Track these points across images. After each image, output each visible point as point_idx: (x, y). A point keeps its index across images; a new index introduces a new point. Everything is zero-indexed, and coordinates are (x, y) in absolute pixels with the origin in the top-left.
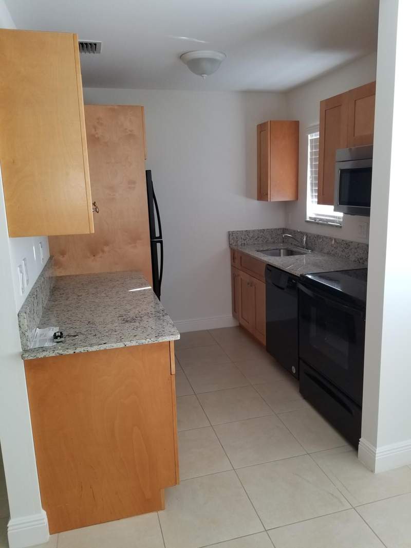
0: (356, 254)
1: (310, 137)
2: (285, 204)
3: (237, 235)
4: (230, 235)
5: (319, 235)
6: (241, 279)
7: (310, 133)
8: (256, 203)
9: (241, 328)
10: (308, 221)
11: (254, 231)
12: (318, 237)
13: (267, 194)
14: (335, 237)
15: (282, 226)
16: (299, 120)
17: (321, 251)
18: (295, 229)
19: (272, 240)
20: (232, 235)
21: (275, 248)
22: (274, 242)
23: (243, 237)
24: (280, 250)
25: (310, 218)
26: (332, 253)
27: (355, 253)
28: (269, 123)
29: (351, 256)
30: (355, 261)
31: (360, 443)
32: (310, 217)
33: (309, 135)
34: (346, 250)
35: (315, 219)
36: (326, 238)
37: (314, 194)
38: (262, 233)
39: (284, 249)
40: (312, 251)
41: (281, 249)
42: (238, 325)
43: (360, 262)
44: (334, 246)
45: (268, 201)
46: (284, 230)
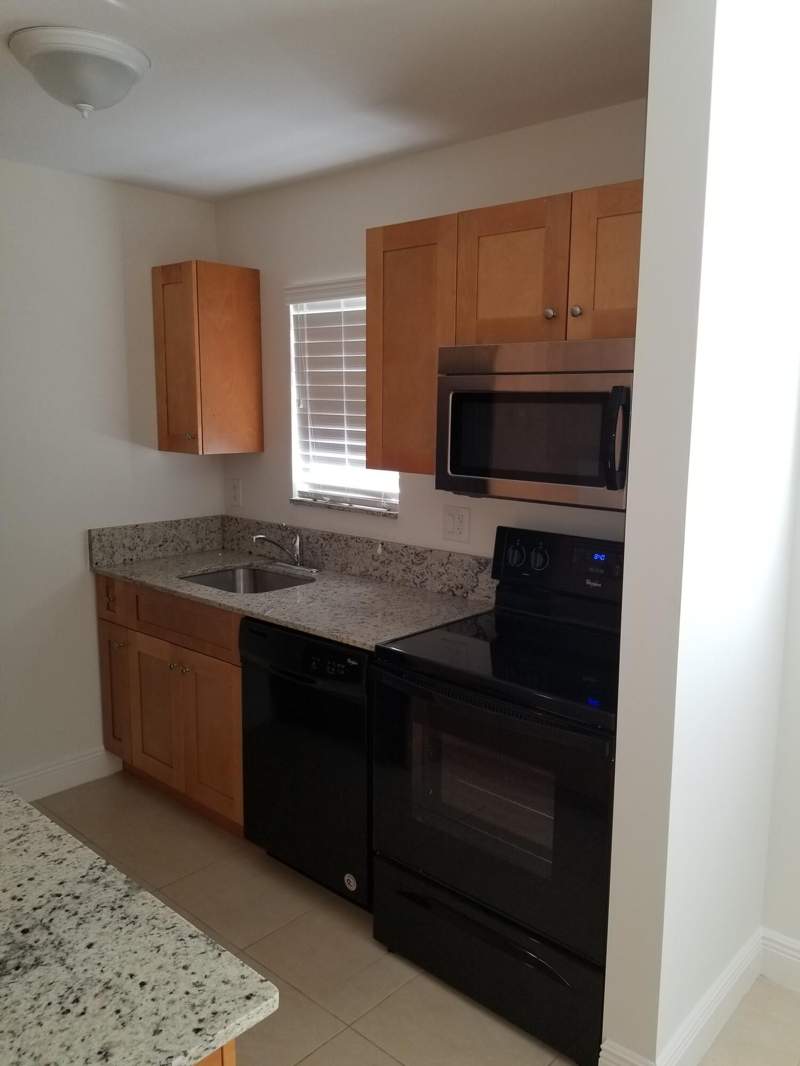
0: (444, 577)
1: (293, 311)
2: (225, 461)
3: (111, 539)
4: (93, 539)
5: (333, 534)
6: (139, 653)
7: (293, 302)
8: (155, 459)
9: (130, 775)
10: (296, 501)
11: (154, 526)
12: (331, 537)
13: (195, 437)
14: (381, 538)
15: (219, 511)
16: (258, 268)
17: (343, 570)
18: (259, 518)
19: (200, 546)
20: (100, 541)
21: (220, 567)
22: (202, 551)
23: (127, 542)
24: (233, 571)
25: (302, 494)
26: (377, 573)
27: (440, 575)
28: (194, 266)
29: (428, 582)
30: (440, 593)
31: (601, 1054)
32: (300, 492)
33: (291, 306)
34: (415, 568)
35: (316, 496)
36: (357, 539)
37: (310, 440)
38: (174, 531)
39: (244, 567)
40: (320, 570)
41: (236, 568)
42: (119, 767)
43: (454, 595)
44: (382, 559)
45: (198, 453)
46: (225, 521)
